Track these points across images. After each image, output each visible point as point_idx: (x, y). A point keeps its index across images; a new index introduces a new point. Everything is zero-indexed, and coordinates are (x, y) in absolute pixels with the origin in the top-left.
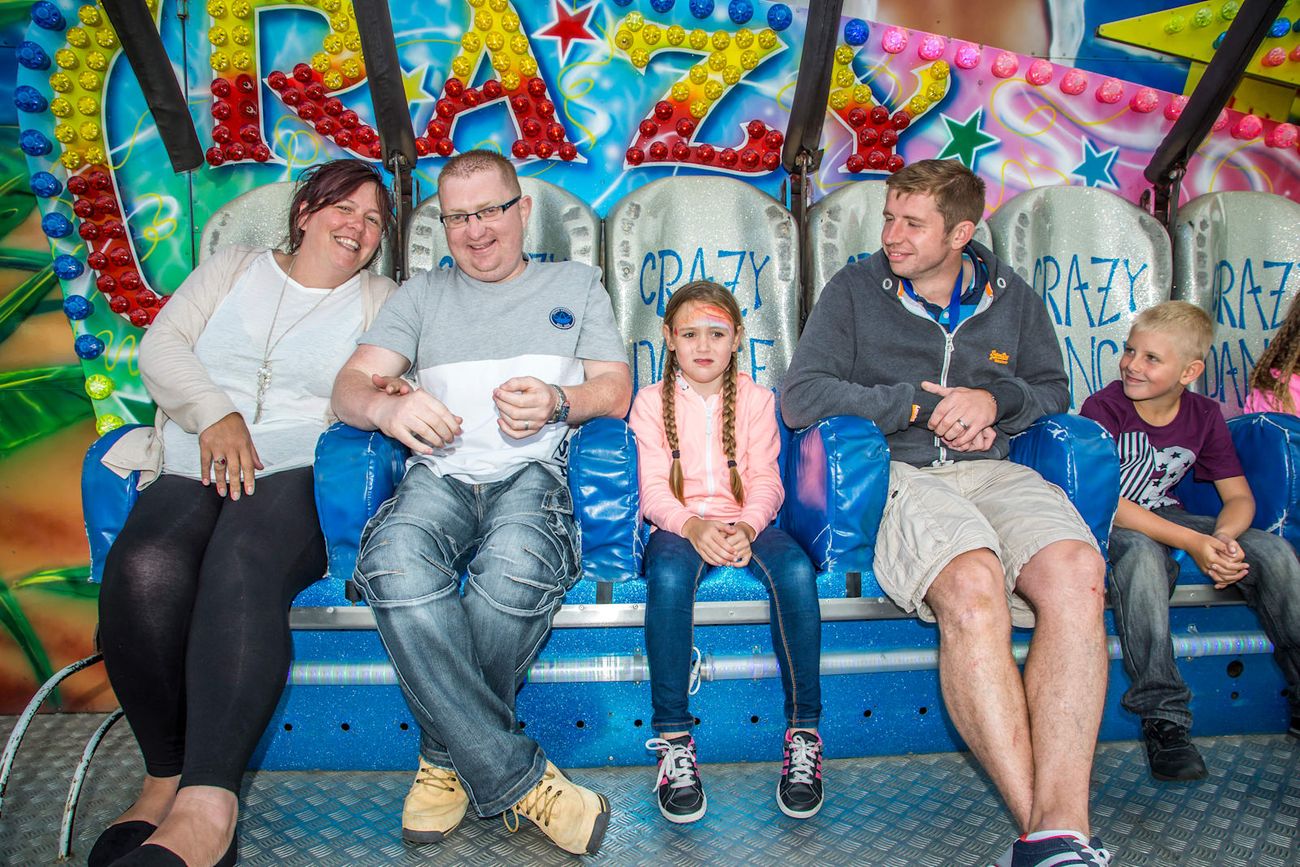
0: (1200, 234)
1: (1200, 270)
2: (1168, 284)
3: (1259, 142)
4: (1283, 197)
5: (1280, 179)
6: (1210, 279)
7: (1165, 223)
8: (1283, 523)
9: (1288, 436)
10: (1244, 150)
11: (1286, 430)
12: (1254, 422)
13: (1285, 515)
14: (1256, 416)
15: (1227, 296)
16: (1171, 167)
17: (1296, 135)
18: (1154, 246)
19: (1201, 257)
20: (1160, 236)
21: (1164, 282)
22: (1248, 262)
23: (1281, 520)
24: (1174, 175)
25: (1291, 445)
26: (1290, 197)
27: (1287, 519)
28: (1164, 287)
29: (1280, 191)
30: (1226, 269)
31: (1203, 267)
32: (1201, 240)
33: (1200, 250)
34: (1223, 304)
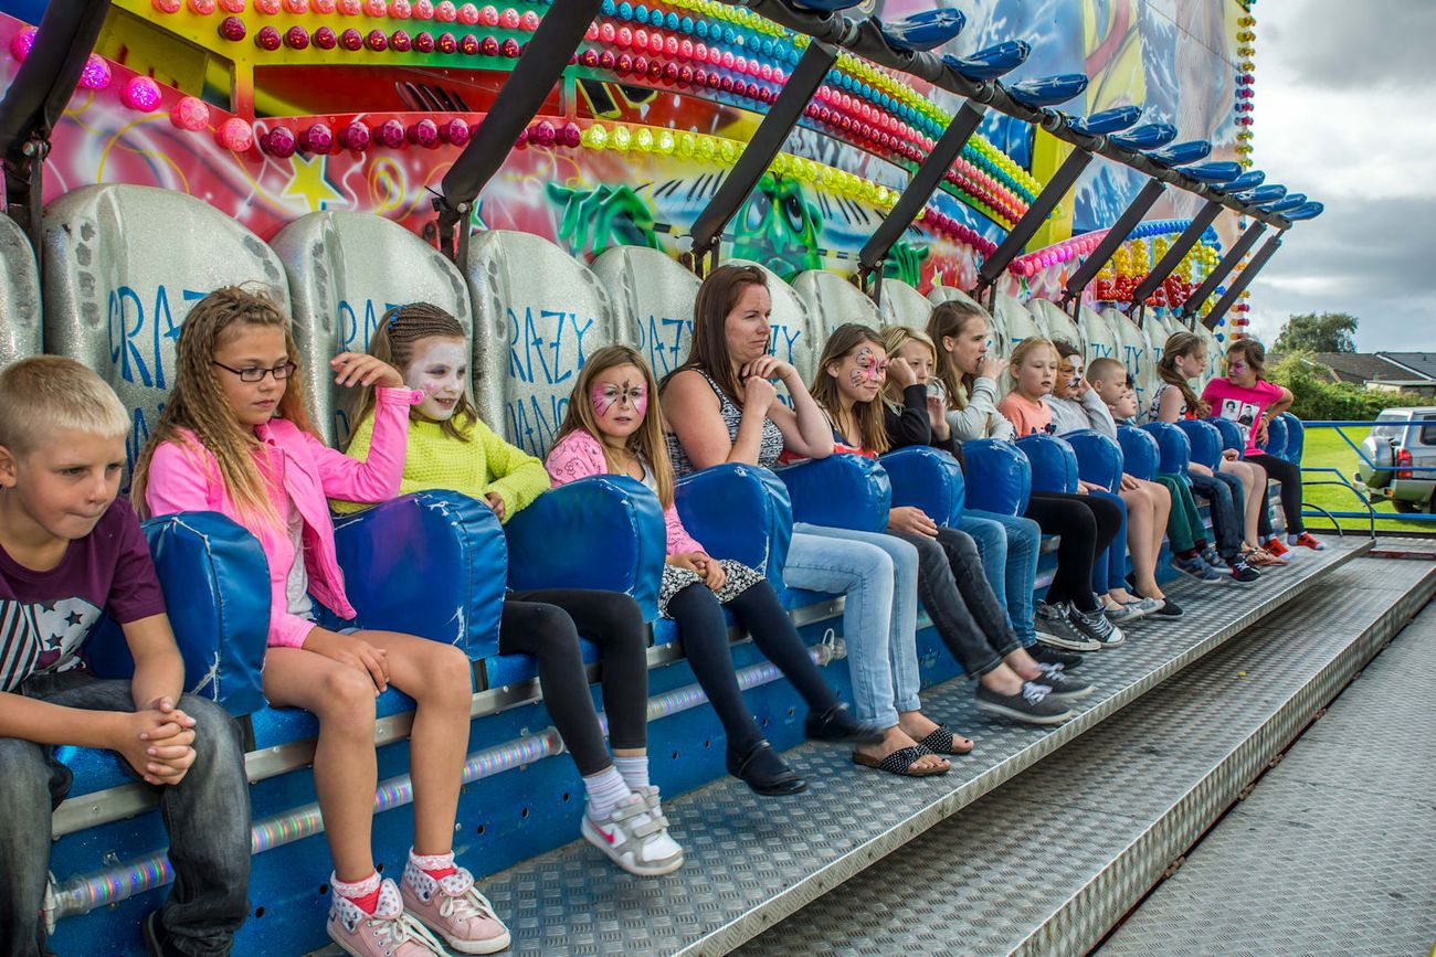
0: (80, 244)
1: (86, 300)
2: (36, 320)
3: (161, 117)
4: (204, 202)
5: (196, 176)
6: (103, 313)
7: (28, 227)
8: (217, 672)
9: (208, 544)
10: (143, 126)
11: (206, 537)
12: (165, 527)
13: (217, 660)
14: (167, 519)
15: (135, 340)
16: (25, 137)
17: (207, 115)
18: (7, 260)
19: (86, 280)
20: (16, 243)
21: (28, 317)
22: (162, 291)
23: (214, 668)
24: (30, 149)
25: (213, 557)
26: (212, 203)
27: (221, 666)
28: (30, 325)
29: (199, 193)
30: (129, 299)
31: (91, 294)
32: (84, 254)
33: (83, 269)
34: (128, 349)
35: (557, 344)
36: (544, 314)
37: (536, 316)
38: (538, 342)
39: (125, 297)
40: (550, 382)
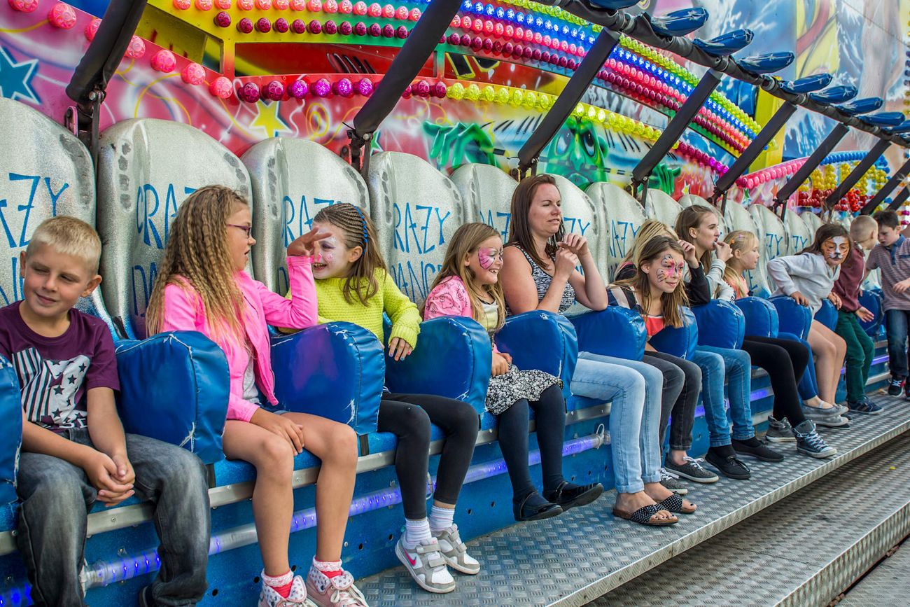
0: (121, 157)
1: (123, 192)
2: (92, 205)
3: (175, 75)
4: (200, 130)
5: (196, 113)
6: (133, 201)
7: (89, 146)
8: (194, 435)
9: (191, 352)
10: (164, 81)
11: (190, 347)
12: (165, 340)
13: (194, 428)
15: (153, 219)
16: (91, 88)
17: (204, 75)
18: (76, 166)
19: (124, 179)
20: (82, 156)
21: (87, 203)
22: (171, 187)
23: (191, 433)
24: (93, 96)
25: (194, 360)
26: (205, 131)
27: (196, 431)
28: (88, 208)
29: (197, 125)
30: (151, 192)
31: (126, 189)
32: (123, 162)
33: (122, 172)
34: (148, 224)
35: (426, 228)
36: (418, 207)
37: (412, 208)
38: (413, 226)
39: (148, 191)
40: (420, 252)
